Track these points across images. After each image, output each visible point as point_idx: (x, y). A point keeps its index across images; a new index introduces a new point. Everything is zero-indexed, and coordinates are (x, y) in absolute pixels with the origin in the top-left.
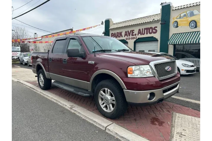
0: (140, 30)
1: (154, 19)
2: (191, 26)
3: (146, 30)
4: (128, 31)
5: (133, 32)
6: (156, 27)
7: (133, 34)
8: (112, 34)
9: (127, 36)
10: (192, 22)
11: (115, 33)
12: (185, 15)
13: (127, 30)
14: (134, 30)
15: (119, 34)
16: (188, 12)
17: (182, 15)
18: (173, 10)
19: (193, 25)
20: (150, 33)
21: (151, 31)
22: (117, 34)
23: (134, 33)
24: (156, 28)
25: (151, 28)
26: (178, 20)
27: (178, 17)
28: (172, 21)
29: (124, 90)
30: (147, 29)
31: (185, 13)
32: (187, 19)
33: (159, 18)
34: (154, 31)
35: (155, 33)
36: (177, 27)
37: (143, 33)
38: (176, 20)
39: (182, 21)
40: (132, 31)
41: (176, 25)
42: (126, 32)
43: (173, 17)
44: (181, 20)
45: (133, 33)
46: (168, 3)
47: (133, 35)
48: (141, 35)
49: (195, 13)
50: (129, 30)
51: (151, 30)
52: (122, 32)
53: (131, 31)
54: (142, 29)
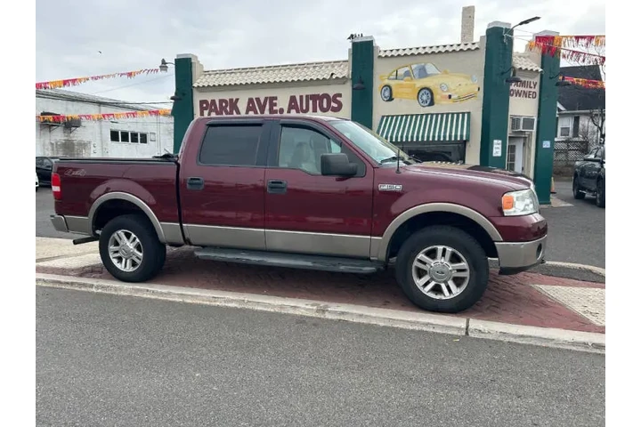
0: (293, 99)
1: (332, 74)
2: (421, 101)
3: (311, 102)
4: (258, 99)
5: (274, 101)
6: (340, 95)
7: (275, 108)
8: (202, 102)
9: (256, 113)
10: (423, 92)
11: (213, 101)
12: (407, 74)
13: (254, 95)
14: (276, 98)
15: (226, 106)
16: (414, 67)
17: (401, 72)
18: (380, 57)
19: (425, 97)
20: (324, 110)
21: (325, 106)
22: (221, 104)
23: (275, 105)
24: (338, 98)
25: (326, 96)
26: (392, 83)
27: (391, 75)
28: (378, 84)
29: (496, 243)
30: (314, 98)
31: (407, 69)
32: (412, 83)
33: (346, 71)
34: (334, 105)
35: (335, 110)
36: (391, 99)
37: (304, 108)
38: (387, 82)
39: (401, 86)
40: (272, 100)
41: (387, 94)
42: (251, 101)
43: (382, 75)
44: (398, 84)
45: (272, 105)
46: (367, 37)
47: (276, 112)
48: (298, 112)
49: (429, 72)
50: (262, 95)
51: (325, 100)
52: (237, 100)
53: (266, 98)
54: (301, 97)
